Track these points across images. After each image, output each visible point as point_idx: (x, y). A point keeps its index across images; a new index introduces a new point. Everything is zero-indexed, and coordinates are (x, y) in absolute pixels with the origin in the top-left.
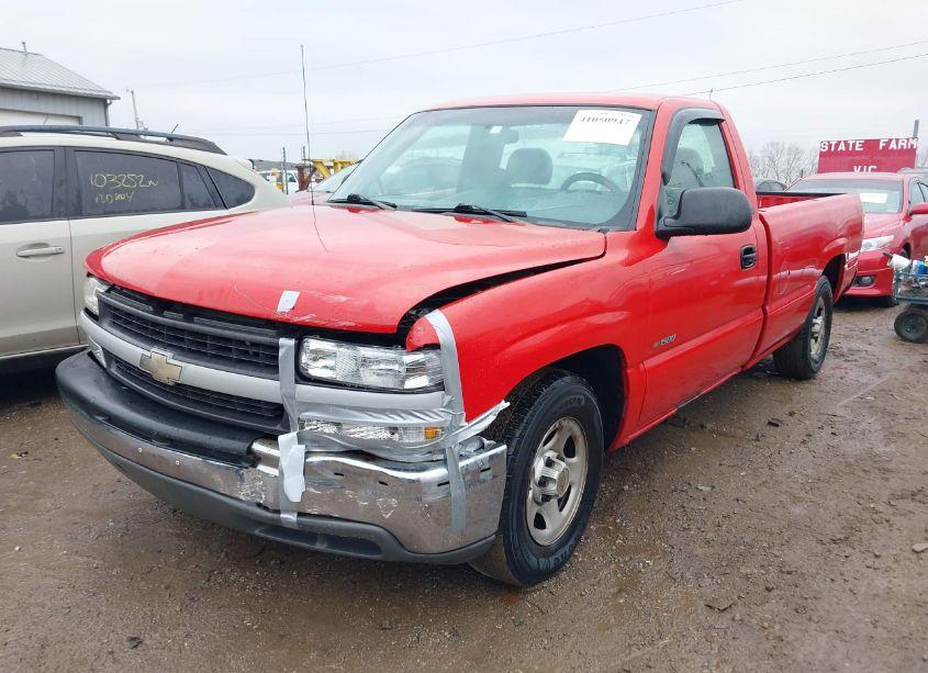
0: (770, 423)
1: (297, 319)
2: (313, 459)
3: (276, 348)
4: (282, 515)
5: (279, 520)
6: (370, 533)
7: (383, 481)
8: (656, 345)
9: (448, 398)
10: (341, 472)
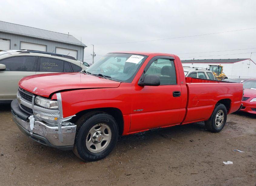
0: (190, 141)
1: (35, 93)
2: (36, 122)
3: (32, 97)
4: (30, 133)
5: (30, 134)
6: (44, 139)
7: (46, 128)
8: (135, 111)
9: (59, 112)
10: (40, 125)
